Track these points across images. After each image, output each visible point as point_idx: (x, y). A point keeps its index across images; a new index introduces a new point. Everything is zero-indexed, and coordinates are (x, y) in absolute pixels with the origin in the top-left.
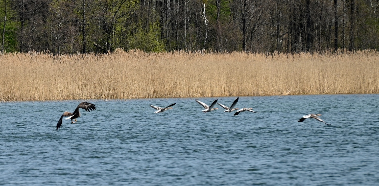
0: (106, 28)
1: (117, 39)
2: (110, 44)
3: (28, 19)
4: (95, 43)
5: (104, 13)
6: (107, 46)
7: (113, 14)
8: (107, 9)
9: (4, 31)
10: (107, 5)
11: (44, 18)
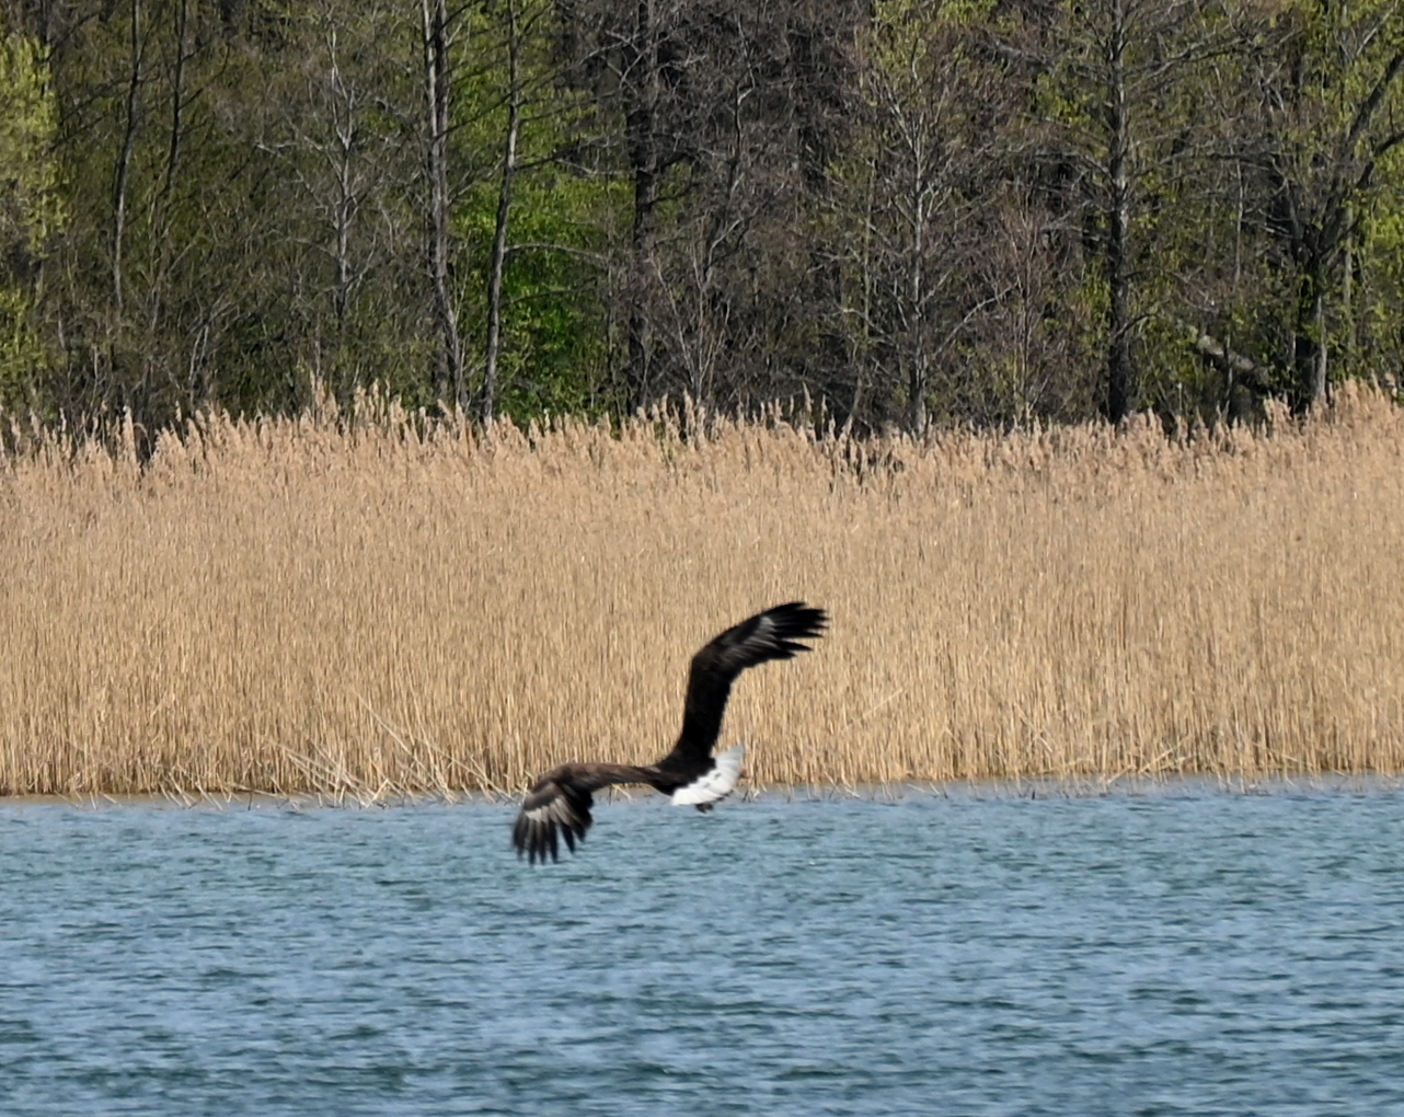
0: (1288, 224)
1: (1379, 310)
2: (1317, 348)
3: (687, 155)
4: (1206, 341)
5: (1276, 106)
6: (1298, 365)
7: (1348, 118)
8: (1295, 80)
9: (503, 250)
10: (1299, 46)
11: (817, 147)
